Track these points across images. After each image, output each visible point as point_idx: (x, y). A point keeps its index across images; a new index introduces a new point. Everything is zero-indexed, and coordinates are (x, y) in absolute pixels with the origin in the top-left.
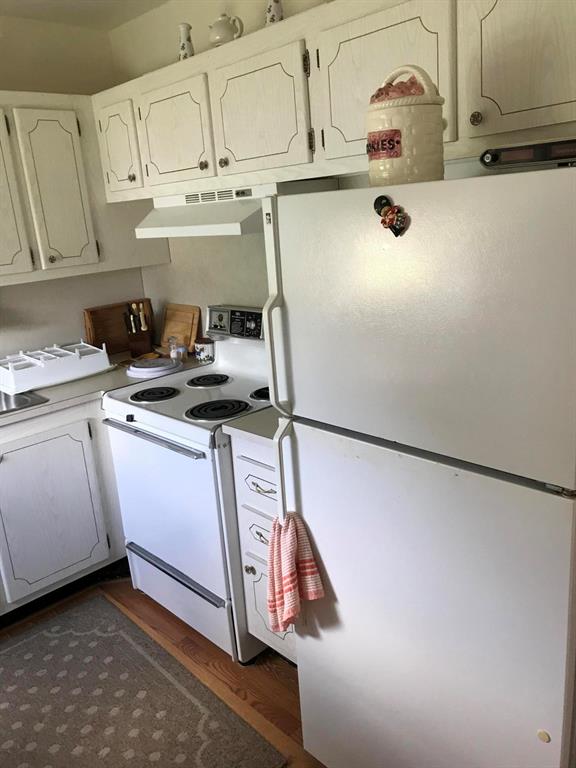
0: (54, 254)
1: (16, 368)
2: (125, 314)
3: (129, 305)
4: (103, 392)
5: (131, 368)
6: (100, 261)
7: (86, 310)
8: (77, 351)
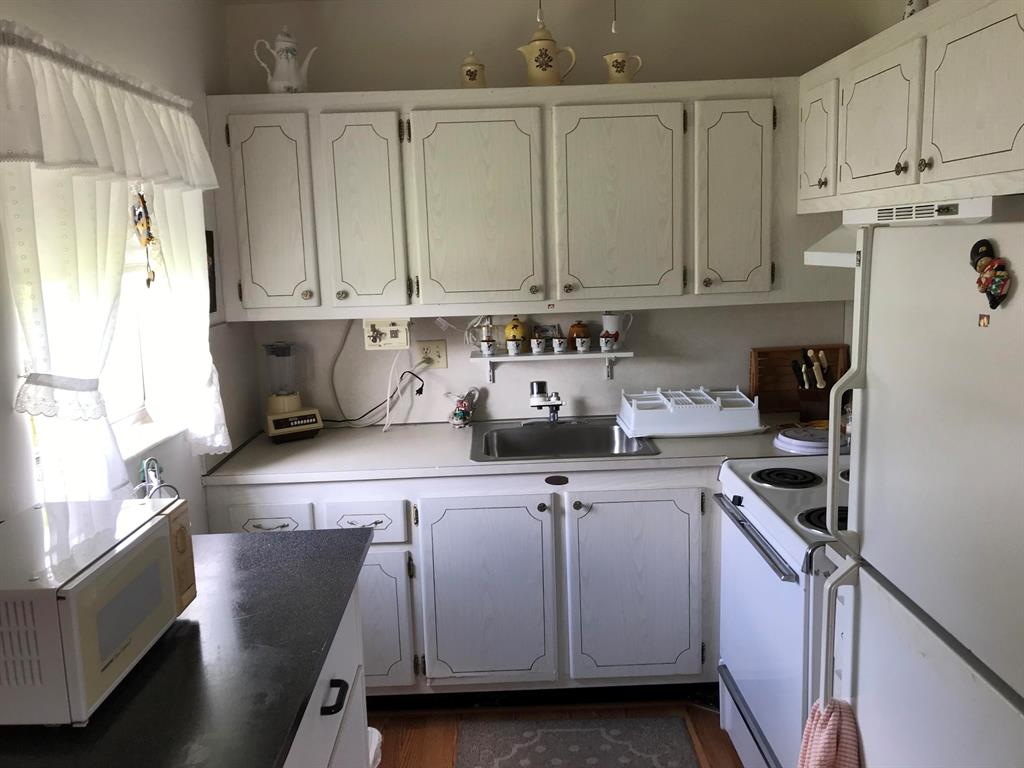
0: (712, 276)
1: (640, 407)
2: (796, 362)
3: (805, 351)
4: (723, 459)
5: (780, 436)
6: (772, 289)
7: (754, 350)
8: (718, 399)
